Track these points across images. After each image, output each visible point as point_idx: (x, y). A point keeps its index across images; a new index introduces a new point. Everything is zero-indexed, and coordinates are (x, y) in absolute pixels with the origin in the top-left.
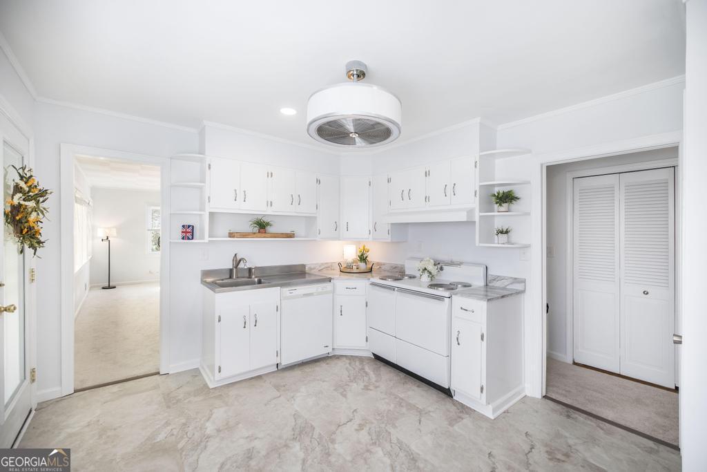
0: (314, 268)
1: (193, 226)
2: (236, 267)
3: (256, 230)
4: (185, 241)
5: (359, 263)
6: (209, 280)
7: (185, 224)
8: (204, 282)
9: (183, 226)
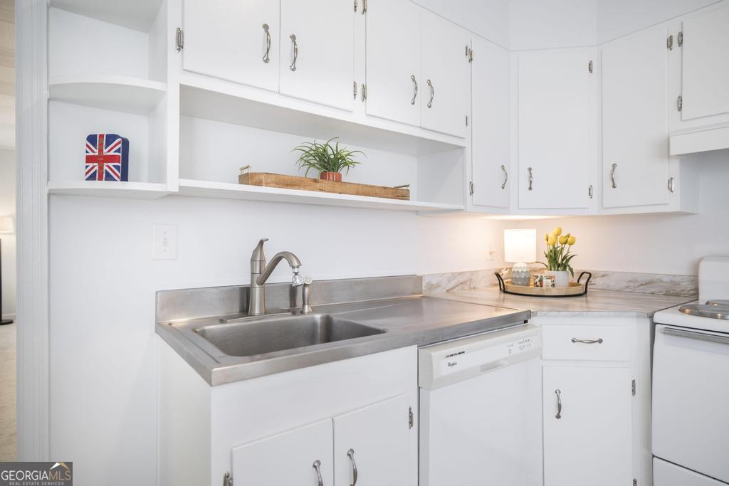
0: (438, 286)
1: (125, 143)
2: (262, 283)
3: (315, 173)
4: (97, 184)
5: (553, 273)
6: (180, 321)
7: (97, 131)
8: (164, 329)
9: (92, 139)
